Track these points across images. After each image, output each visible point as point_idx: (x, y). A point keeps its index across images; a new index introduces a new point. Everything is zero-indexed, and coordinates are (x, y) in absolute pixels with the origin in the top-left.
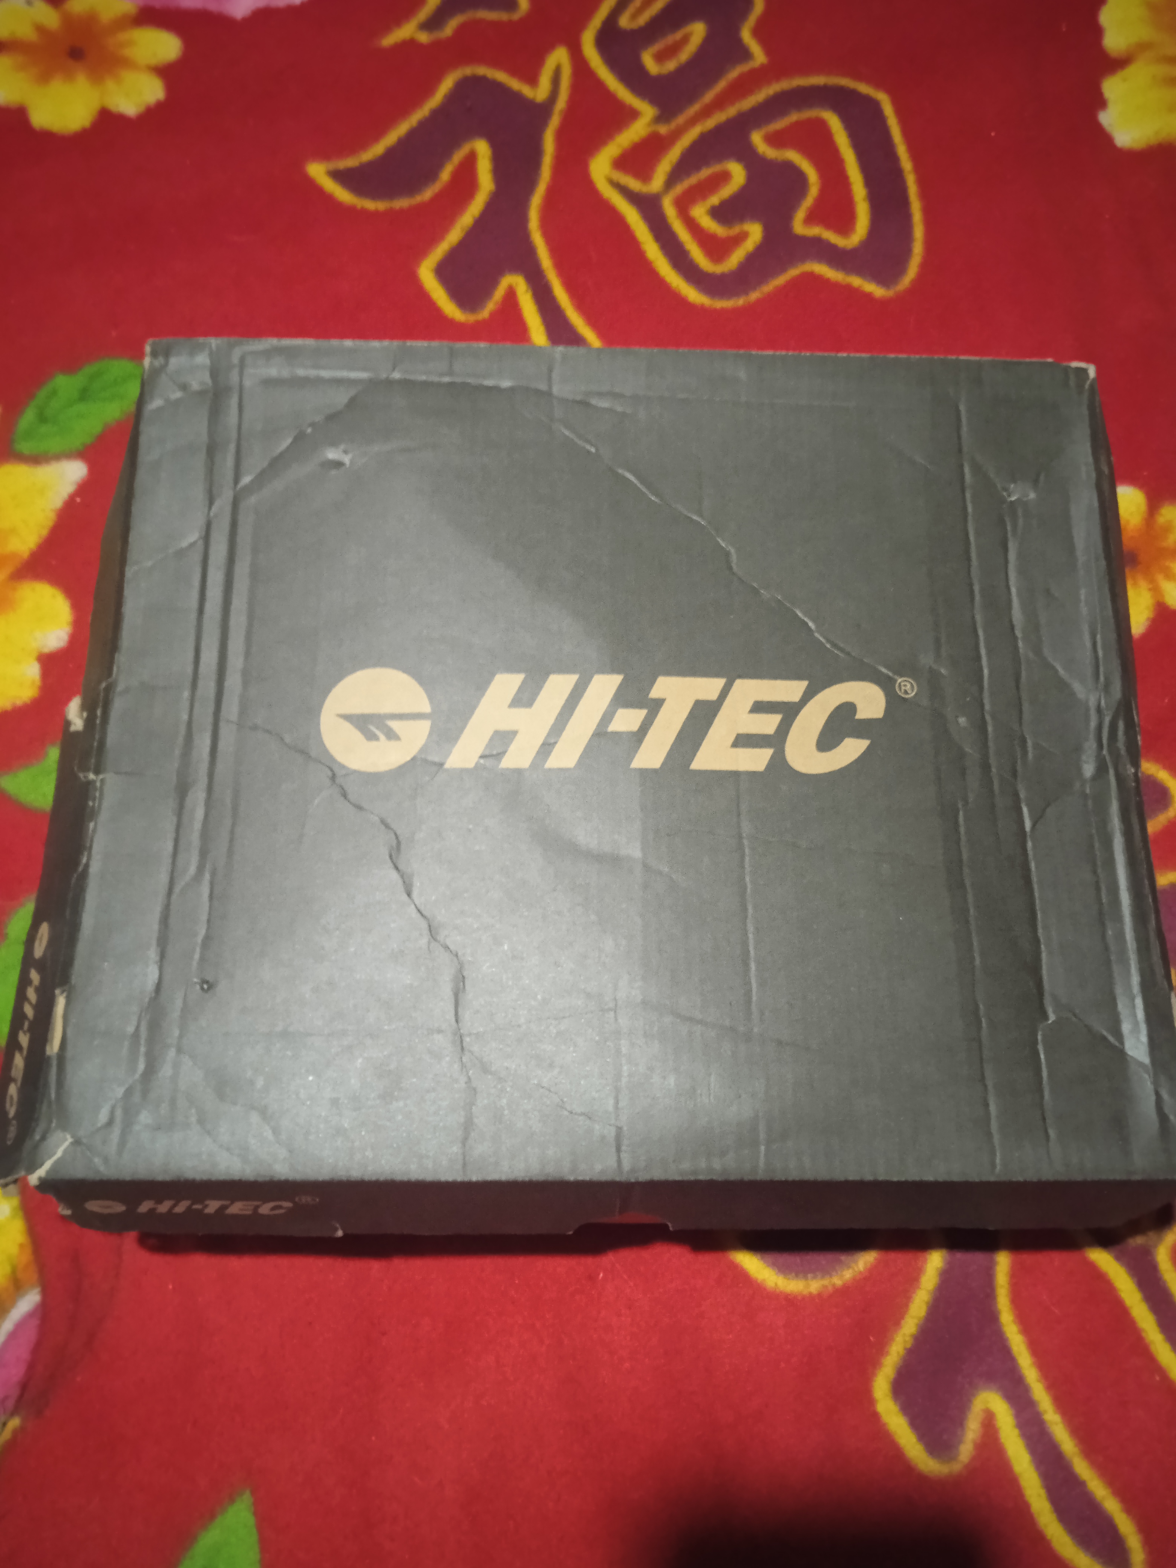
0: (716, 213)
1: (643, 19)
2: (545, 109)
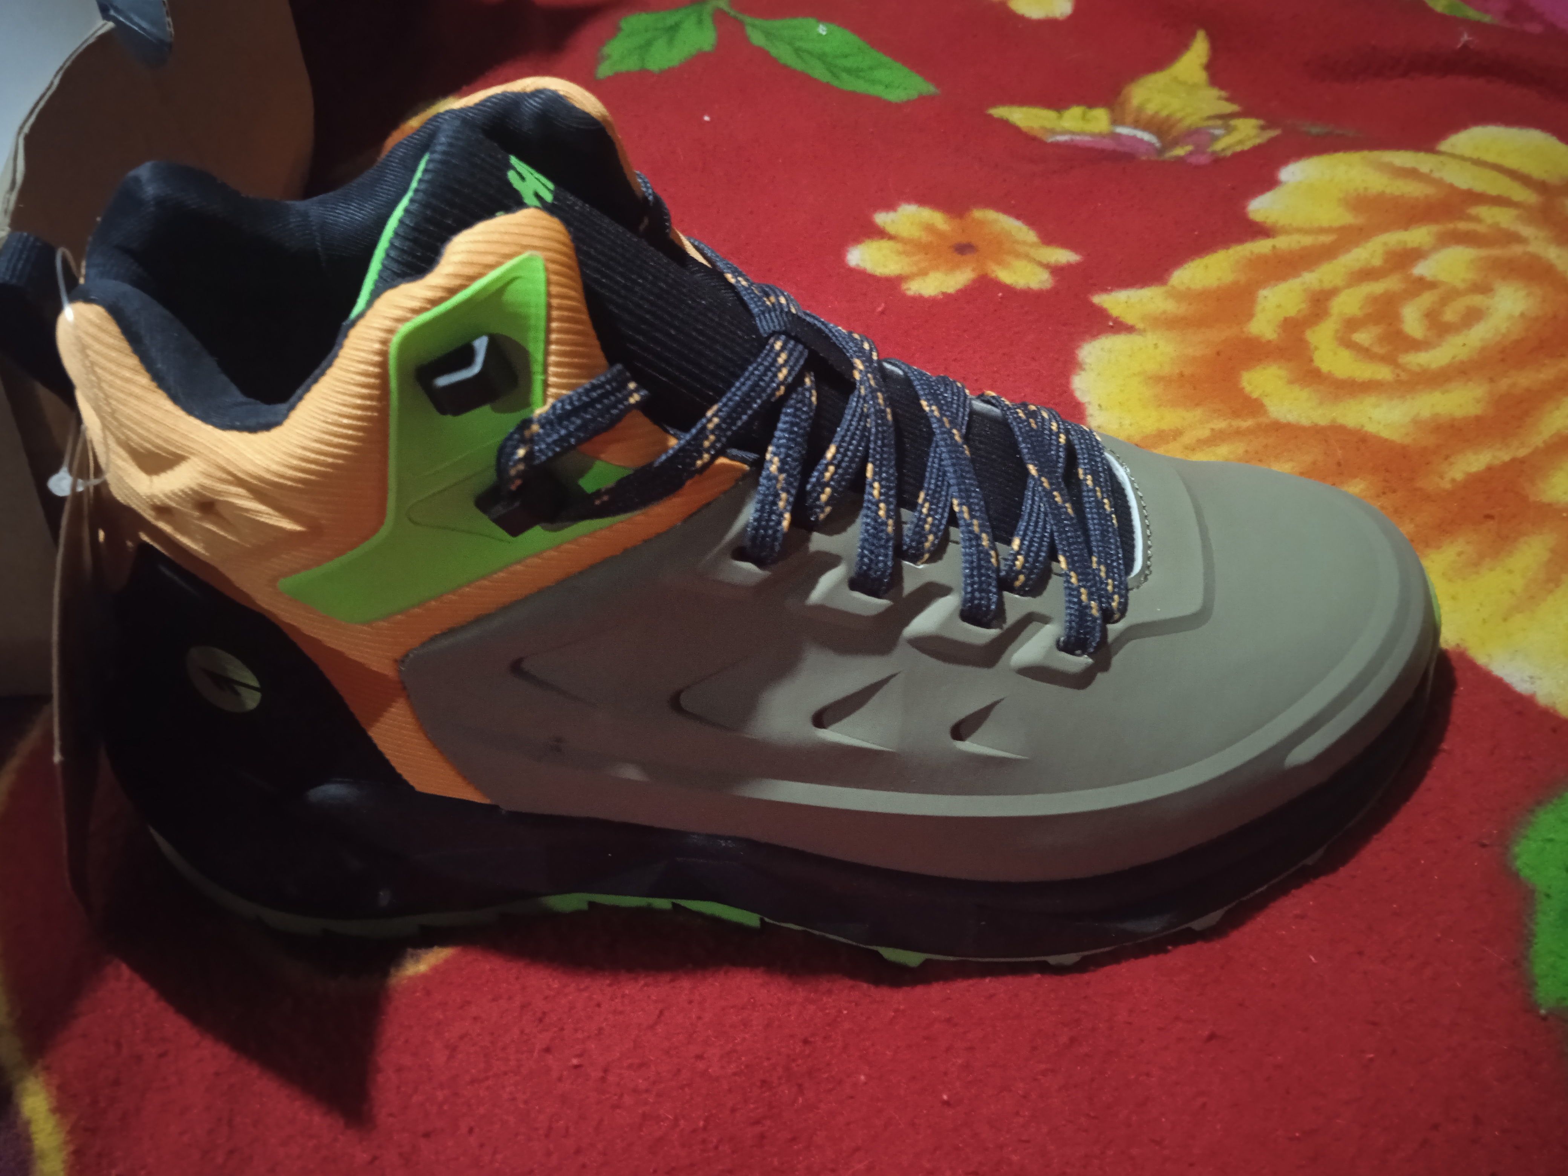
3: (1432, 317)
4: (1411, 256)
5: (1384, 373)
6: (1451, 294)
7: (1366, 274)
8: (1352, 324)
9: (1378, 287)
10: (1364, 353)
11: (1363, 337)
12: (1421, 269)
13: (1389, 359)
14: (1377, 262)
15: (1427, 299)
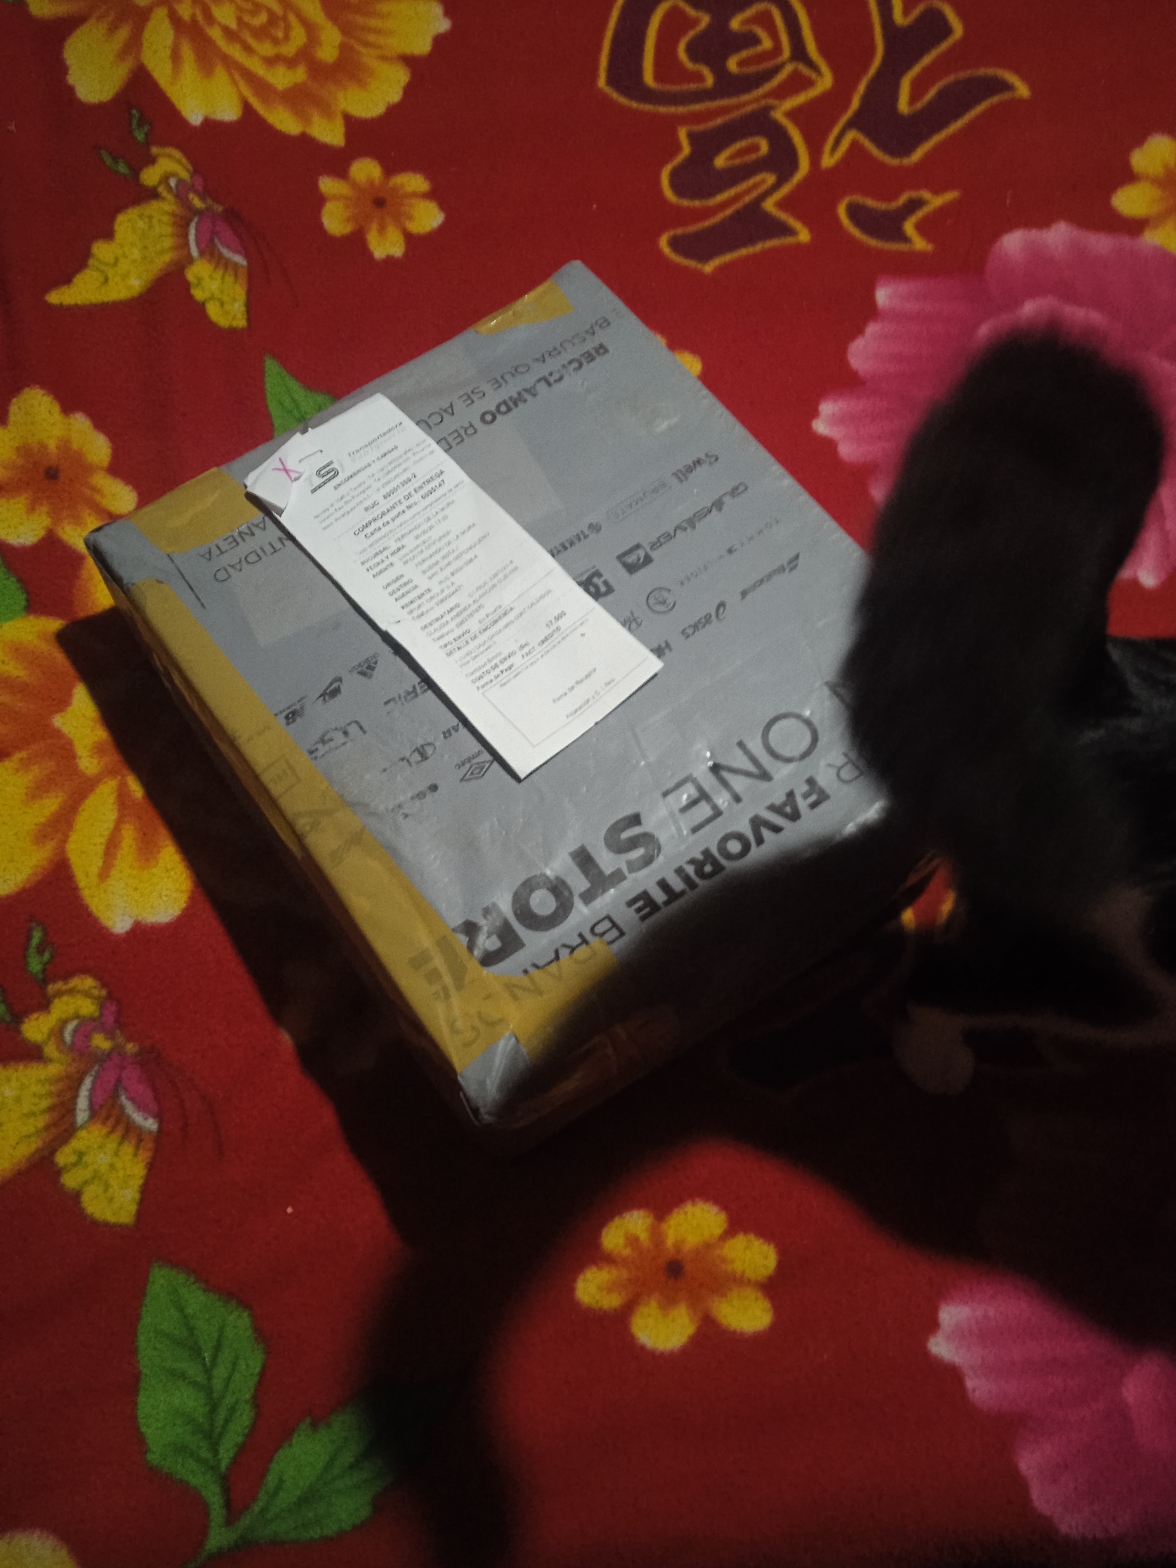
0: (757, 41)
1: (758, 178)
2: (850, 125)
3: (254, 13)
4: (228, 33)
5: (292, 18)
6: (239, 9)
7: (248, 49)
8: (275, 41)
9: (250, 40)
10: (288, 29)
11: (280, 34)
12: (233, 25)
13: (285, 18)
14: (238, 46)
15: (247, 18)
